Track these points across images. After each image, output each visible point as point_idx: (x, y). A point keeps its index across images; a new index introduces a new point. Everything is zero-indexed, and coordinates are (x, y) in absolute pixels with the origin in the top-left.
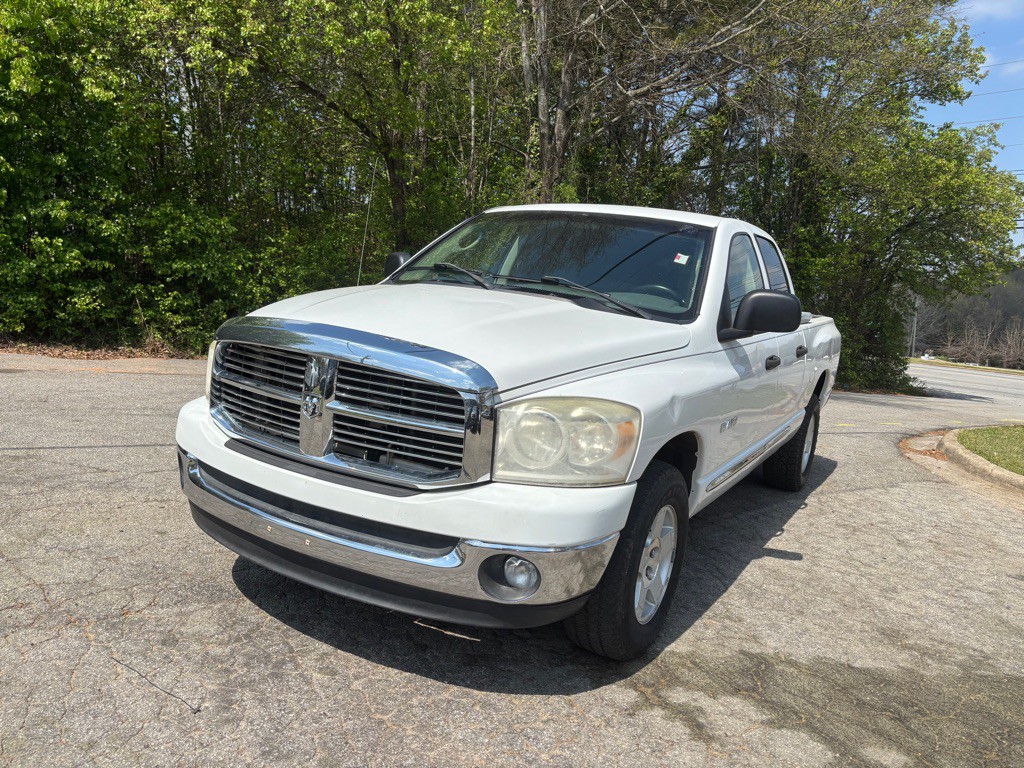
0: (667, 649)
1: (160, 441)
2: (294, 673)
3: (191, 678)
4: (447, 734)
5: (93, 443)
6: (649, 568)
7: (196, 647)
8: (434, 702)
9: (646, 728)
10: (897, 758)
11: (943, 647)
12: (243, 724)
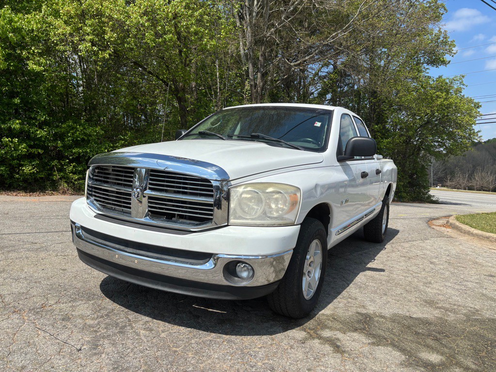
0: (320, 313)
1: (65, 229)
2: (131, 331)
3: (77, 335)
4: (210, 356)
5: (30, 231)
6: (309, 272)
7: (80, 321)
8: (203, 341)
9: (311, 348)
10: (437, 357)
11: (455, 307)
12: (103, 355)
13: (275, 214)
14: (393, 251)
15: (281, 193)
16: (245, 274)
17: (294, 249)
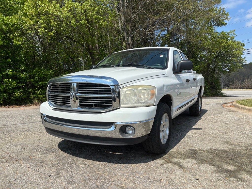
0: (171, 151)
1: (38, 121)
2: (75, 166)
3: (48, 169)
4: (116, 174)
5: (21, 123)
6: (163, 130)
7: (49, 162)
8: (112, 168)
9: (167, 168)
10: (232, 167)
11: (240, 143)
12: (62, 178)
13: (144, 101)
14: (205, 120)
15: (146, 89)
16: (130, 132)
17: (154, 118)
